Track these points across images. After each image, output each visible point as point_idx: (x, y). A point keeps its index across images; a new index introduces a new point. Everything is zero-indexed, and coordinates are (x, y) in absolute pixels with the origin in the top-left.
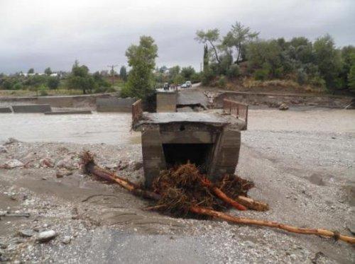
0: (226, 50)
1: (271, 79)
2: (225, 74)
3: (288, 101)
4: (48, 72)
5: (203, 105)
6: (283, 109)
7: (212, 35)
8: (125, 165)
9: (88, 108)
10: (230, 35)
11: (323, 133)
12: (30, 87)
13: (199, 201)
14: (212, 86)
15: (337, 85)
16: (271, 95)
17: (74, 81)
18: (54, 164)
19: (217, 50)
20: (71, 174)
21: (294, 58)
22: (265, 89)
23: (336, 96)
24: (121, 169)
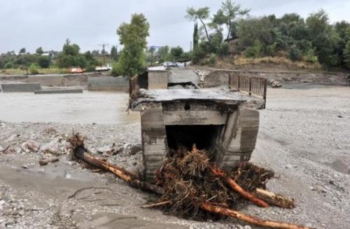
0: (216, 27)
1: (262, 57)
2: (215, 53)
3: (280, 79)
4: (40, 51)
5: (194, 83)
6: (276, 87)
7: (202, 13)
8: (119, 149)
9: (79, 87)
10: (220, 13)
11: (325, 112)
12: (21, 66)
13: (210, 196)
14: (203, 65)
15: (332, 62)
16: (263, 73)
17: (65, 60)
18: (39, 148)
19: (207, 28)
20: (57, 160)
21: (286, 34)
22: (256, 66)
23: (331, 73)
24: (115, 154)
